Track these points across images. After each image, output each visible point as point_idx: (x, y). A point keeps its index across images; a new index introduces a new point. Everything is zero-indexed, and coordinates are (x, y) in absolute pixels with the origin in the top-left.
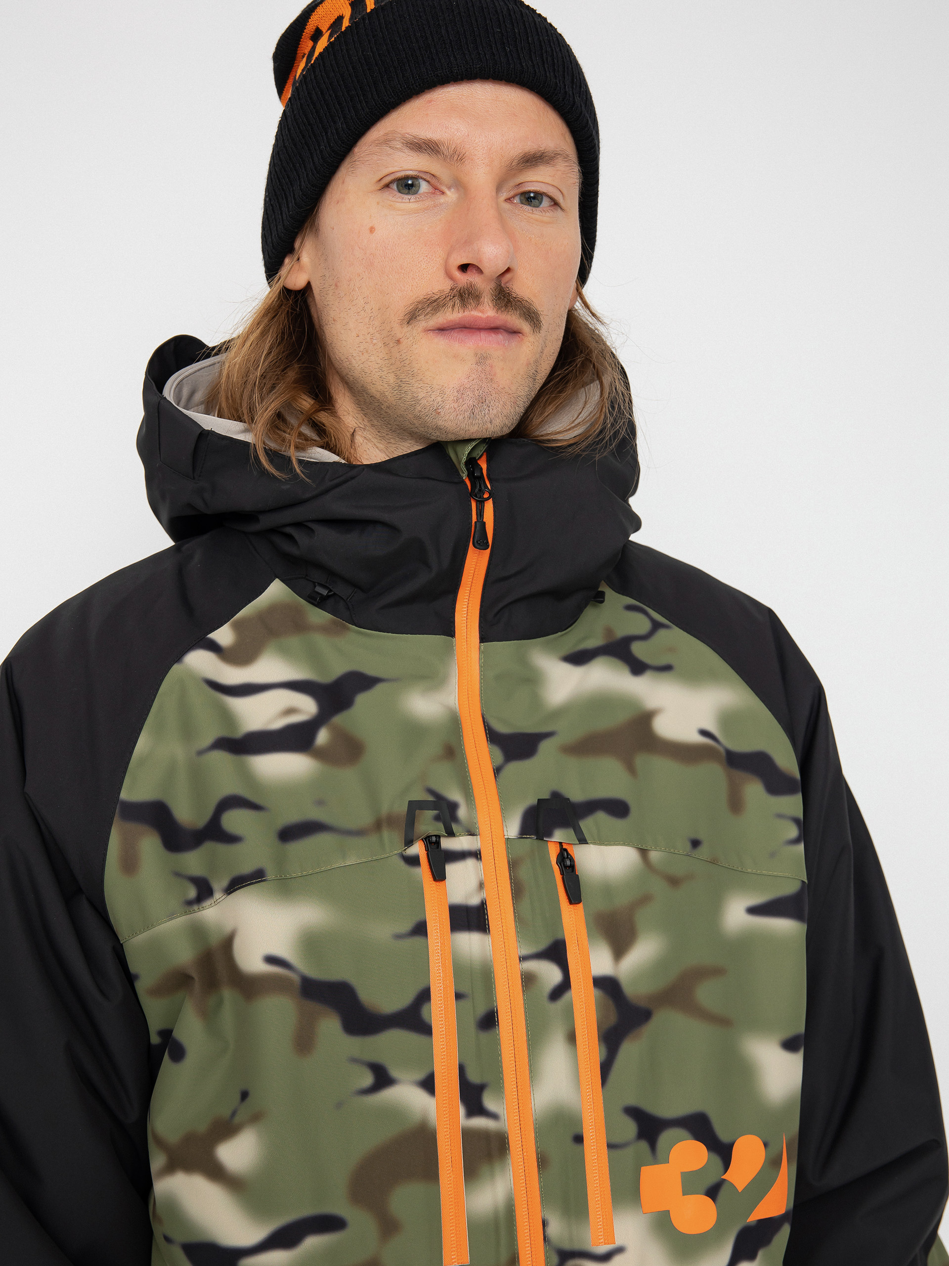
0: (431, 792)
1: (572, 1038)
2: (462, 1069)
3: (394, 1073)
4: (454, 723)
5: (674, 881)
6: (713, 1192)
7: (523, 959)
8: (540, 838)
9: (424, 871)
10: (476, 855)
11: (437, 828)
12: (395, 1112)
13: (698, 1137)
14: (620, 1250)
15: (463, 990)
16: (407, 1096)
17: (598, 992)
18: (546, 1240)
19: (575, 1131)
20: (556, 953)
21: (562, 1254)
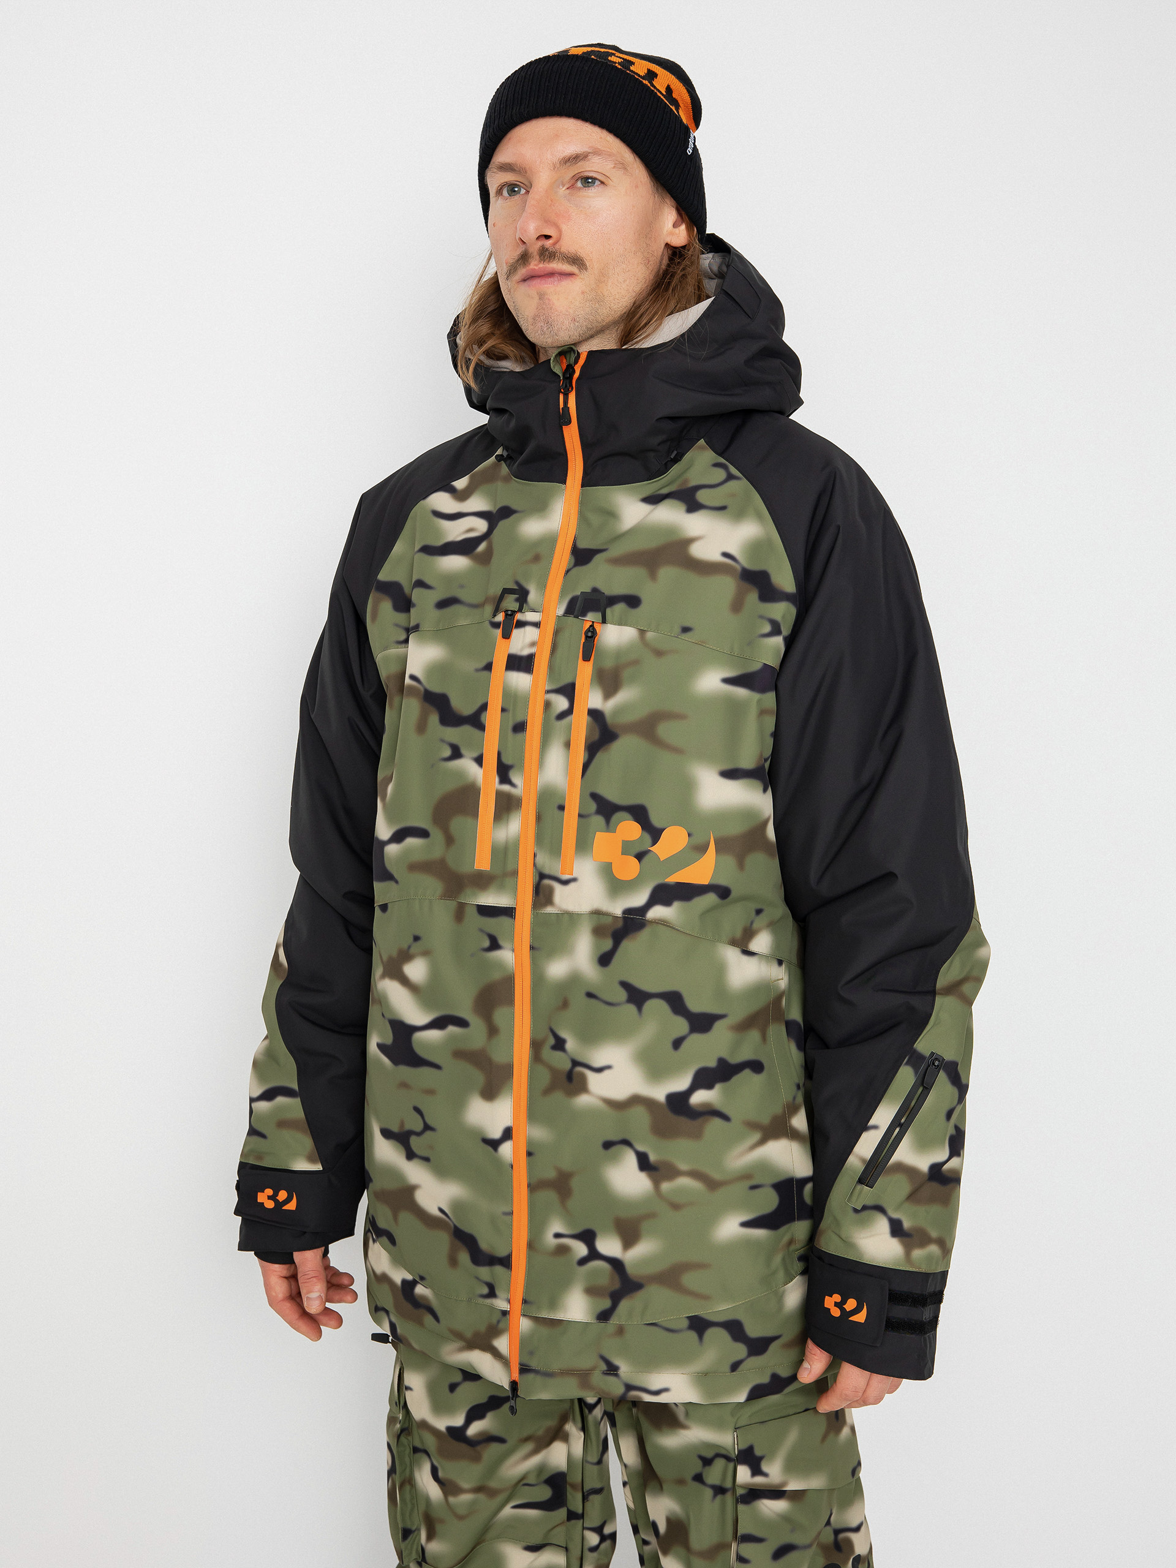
0: (517, 583)
1: (568, 745)
2: (499, 754)
3: (463, 751)
4: (550, 541)
5: (659, 653)
6: (640, 856)
7: (548, 692)
8: (577, 616)
9: (499, 632)
10: (537, 625)
11: (515, 606)
12: (460, 774)
13: (637, 820)
14: (574, 880)
15: (506, 707)
16: (467, 765)
17: (590, 719)
18: (535, 865)
19: (561, 803)
20: (568, 691)
21: (542, 876)
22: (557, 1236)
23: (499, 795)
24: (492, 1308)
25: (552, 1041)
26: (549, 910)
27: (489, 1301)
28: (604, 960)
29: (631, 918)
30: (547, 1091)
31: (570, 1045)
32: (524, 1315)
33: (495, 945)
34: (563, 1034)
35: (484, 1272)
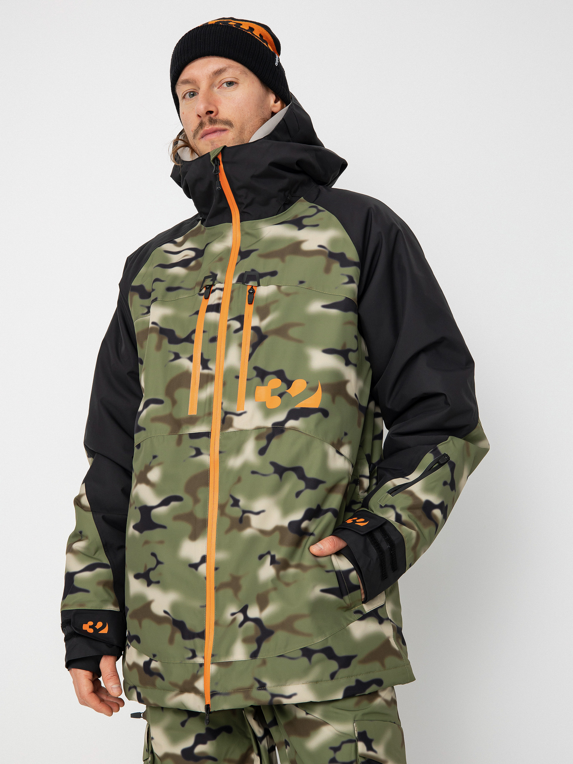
0: (212, 273)
1: (240, 345)
2: (202, 354)
3: (181, 355)
4: (228, 251)
5: (288, 295)
6: (281, 395)
7: (229, 320)
8: (244, 283)
9: (203, 297)
10: (222, 289)
12: (179, 367)
13: (279, 377)
14: (245, 412)
15: (206, 330)
16: (184, 362)
17: (252, 331)
18: (222, 408)
19: (237, 374)
20: (240, 319)
21: (226, 413)
22: (233, 614)
23: (202, 375)
24: (194, 664)
25: (231, 502)
26: (231, 430)
27: (192, 661)
28: (262, 452)
29: (277, 427)
30: (228, 531)
31: (241, 503)
32: (212, 663)
33: (199, 452)
34: (238, 497)
35: (189, 643)
